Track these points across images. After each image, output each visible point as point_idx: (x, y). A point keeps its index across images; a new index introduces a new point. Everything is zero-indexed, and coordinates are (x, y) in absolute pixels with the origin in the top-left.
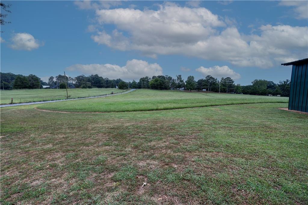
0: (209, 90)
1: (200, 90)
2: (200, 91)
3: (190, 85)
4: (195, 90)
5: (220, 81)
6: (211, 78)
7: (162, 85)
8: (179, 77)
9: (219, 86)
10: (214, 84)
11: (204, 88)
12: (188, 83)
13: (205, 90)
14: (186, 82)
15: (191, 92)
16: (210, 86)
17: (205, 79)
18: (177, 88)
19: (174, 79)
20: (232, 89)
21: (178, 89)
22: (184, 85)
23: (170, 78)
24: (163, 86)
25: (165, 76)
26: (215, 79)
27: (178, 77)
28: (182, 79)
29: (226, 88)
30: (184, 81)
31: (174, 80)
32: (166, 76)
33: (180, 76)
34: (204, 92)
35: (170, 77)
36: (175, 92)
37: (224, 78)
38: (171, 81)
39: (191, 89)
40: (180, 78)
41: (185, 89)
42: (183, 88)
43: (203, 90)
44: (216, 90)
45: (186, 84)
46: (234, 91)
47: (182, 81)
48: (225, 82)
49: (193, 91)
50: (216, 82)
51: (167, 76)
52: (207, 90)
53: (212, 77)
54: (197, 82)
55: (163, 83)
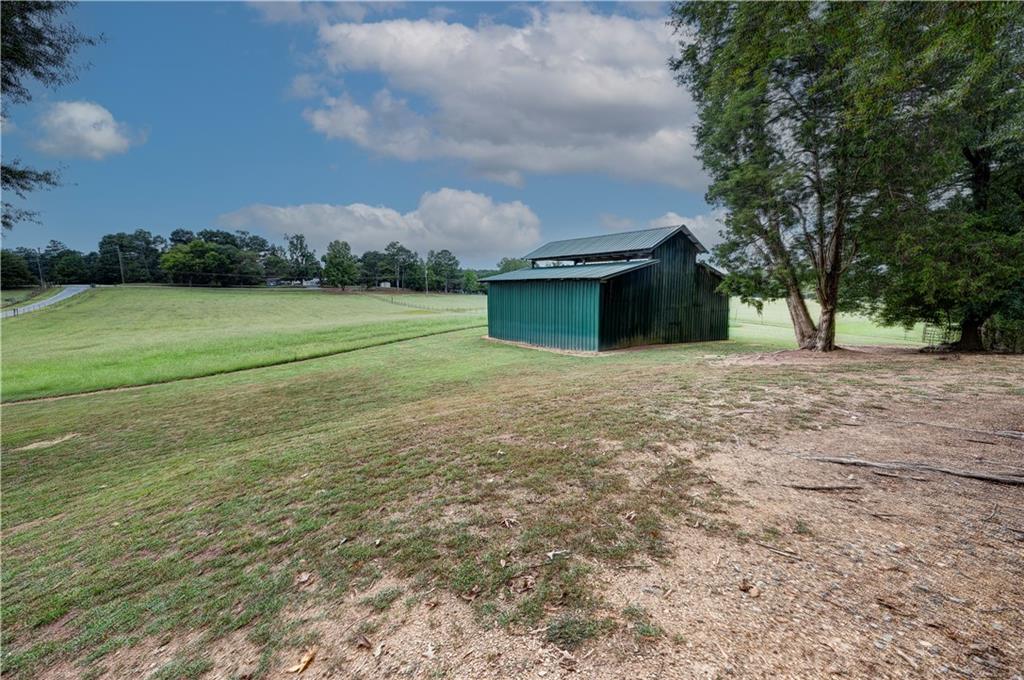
0: (400, 286)
1: (374, 285)
2: (374, 288)
3: (338, 270)
4: (356, 287)
5: (425, 260)
6: (402, 249)
7: (231, 270)
8: (298, 243)
9: (424, 273)
10: (410, 269)
11: (385, 280)
12: (331, 262)
13: (388, 285)
14: (324, 259)
15: (344, 292)
16: (401, 273)
17: (386, 253)
18: (291, 280)
19: (276, 246)
20: (456, 281)
21: (298, 282)
22: (319, 268)
23: (259, 244)
24: (235, 274)
25: (236, 235)
26: (413, 252)
27: (291, 243)
28: (310, 250)
29: (443, 279)
30: (318, 257)
31: (273, 248)
32: (239, 235)
33: (300, 238)
34: (386, 291)
35: (256, 238)
36: (286, 296)
37: (436, 253)
38: (262, 253)
39: (344, 284)
40: (301, 244)
41: (321, 284)
42: (316, 280)
43: (382, 285)
44: (417, 286)
45: (323, 265)
46: (462, 286)
47: (308, 257)
48: (440, 264)
49: (351, 288)
50: (416, 261)
51: (243, 233)
52: (393, 284)
53: (405, 246)
54: (359, 261)
55: (232, 263)
